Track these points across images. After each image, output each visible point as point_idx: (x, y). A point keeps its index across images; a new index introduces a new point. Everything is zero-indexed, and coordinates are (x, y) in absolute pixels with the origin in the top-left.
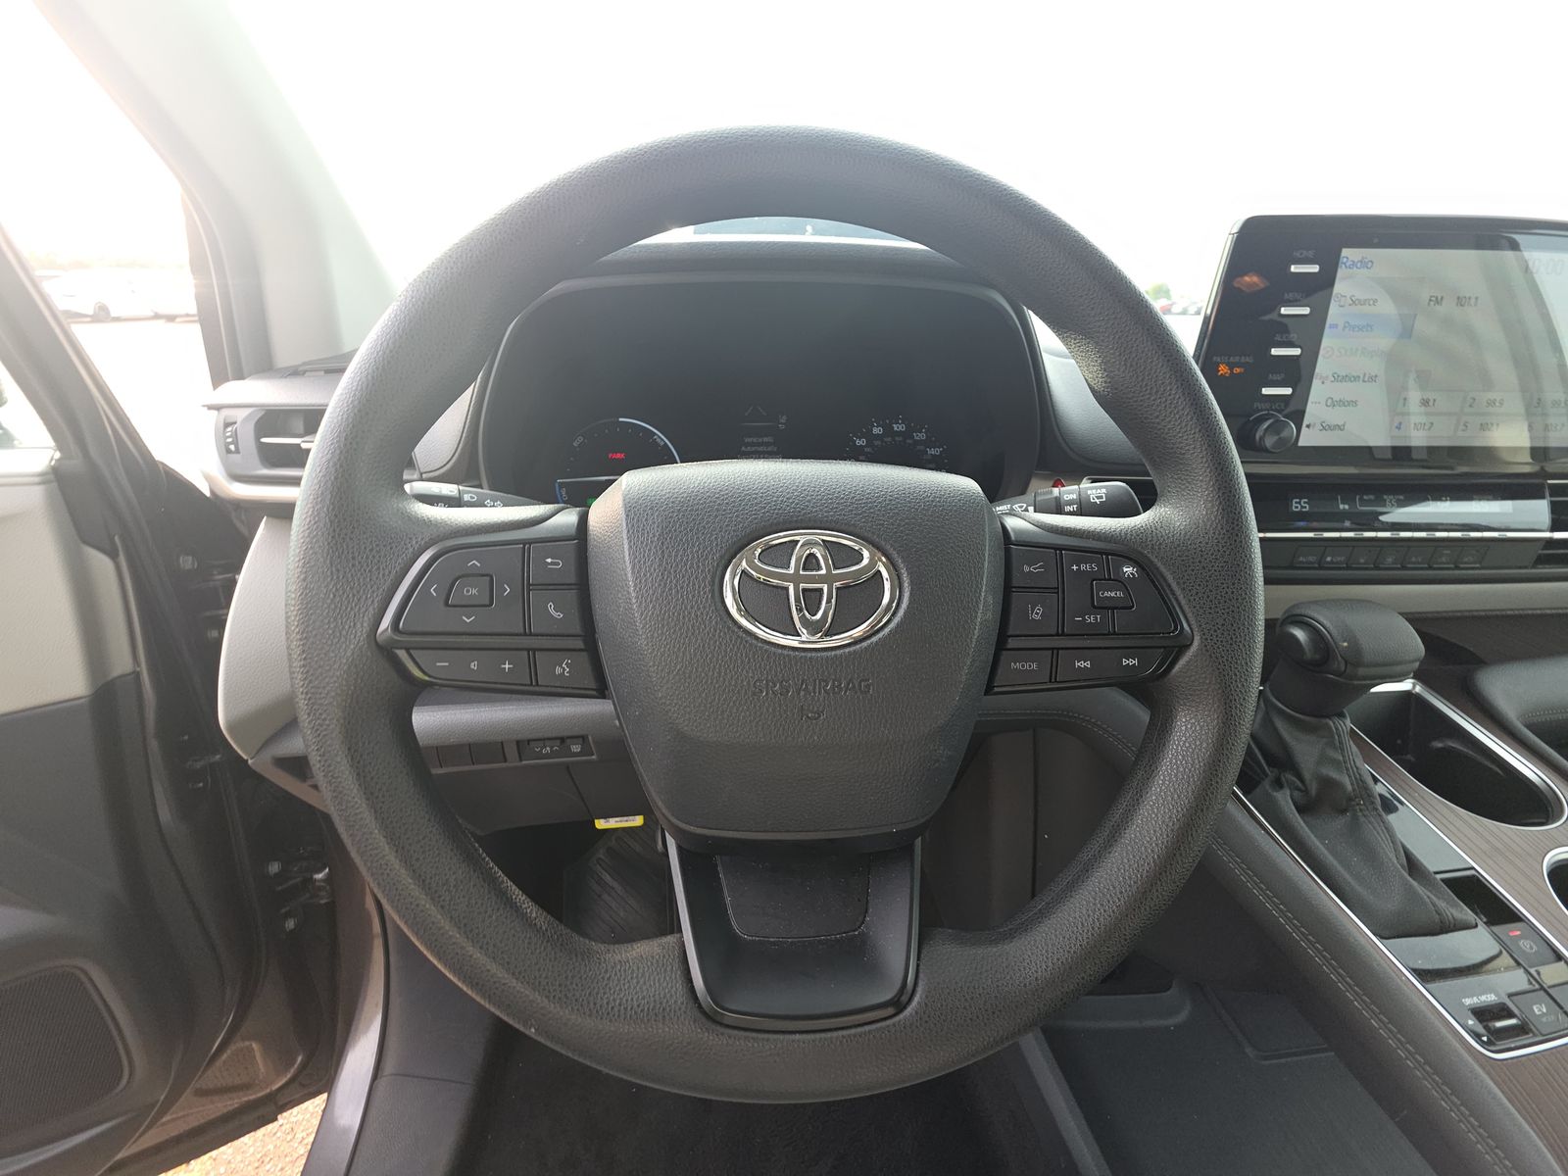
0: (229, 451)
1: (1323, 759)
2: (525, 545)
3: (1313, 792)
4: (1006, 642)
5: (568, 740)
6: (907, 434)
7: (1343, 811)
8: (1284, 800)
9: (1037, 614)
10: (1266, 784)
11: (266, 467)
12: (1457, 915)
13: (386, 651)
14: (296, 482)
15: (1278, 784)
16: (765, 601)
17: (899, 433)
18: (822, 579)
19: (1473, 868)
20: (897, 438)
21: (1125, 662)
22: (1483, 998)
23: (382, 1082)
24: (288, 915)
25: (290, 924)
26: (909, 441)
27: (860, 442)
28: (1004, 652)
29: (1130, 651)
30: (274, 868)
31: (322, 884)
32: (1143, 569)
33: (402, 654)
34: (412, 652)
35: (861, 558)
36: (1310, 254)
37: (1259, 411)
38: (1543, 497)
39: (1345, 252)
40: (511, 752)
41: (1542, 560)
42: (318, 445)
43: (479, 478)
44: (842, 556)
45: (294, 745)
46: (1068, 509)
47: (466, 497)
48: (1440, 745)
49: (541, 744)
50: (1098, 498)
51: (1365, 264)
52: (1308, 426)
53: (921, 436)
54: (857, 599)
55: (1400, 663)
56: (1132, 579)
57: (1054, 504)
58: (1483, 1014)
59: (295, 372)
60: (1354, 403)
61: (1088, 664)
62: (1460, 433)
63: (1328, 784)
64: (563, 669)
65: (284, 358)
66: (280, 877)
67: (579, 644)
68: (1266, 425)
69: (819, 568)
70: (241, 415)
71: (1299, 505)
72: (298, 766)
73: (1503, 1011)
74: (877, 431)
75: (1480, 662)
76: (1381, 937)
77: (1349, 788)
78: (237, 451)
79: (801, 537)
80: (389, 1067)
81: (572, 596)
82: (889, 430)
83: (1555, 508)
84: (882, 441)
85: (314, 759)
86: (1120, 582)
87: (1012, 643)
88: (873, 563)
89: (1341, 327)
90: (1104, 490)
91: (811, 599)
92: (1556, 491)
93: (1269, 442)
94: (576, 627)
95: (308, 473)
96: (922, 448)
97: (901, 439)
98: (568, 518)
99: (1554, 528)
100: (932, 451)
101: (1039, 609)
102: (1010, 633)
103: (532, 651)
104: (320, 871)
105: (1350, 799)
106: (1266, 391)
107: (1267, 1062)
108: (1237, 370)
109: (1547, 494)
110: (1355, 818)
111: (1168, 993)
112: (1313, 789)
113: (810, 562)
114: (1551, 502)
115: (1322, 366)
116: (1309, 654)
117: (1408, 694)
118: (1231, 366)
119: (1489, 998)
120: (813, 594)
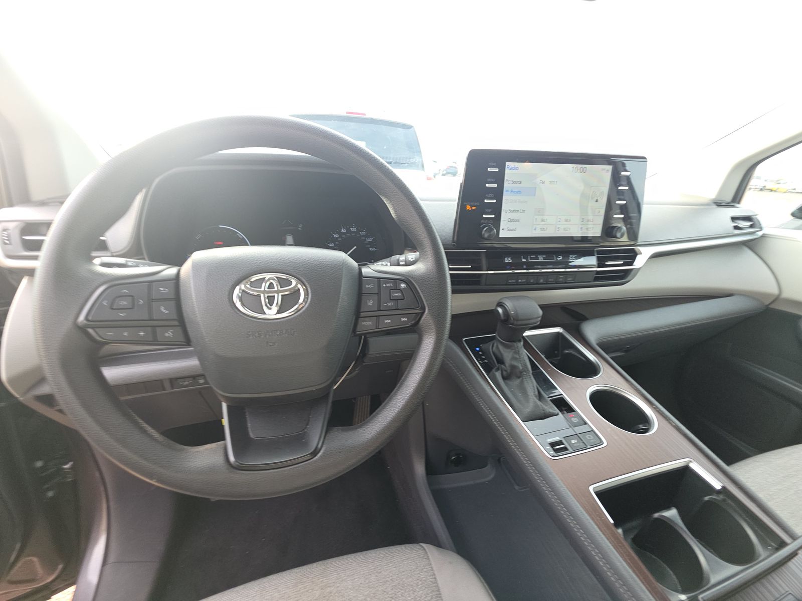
0: (6, 244)
1: (514, 358)
2: (150, 283)
3: (509, 371)
4: (360, 315)
5: (197, 378)
6: (357, 232)
7: (519, 377)
8: (498, 375)
9: (370, 303)
10: (494, 370)
11: (26, 251)
12: (551, 411)
13: (82, 329)
14: (35, 258)
15: (498, 370)
16: (253, 302)
17: (353, 232)
18: (275, 292)
19: (562, 395)
20: (352, 234)
21: (403, 319)
22: (554, 439)
23: (107, 567)
24: (48, 489)
25: (50, 494)
26: (358, 235)
27: (336, 236)
28: (360, 319)
29: (404, 315)
30: (39, 464)
31: (70, 470)
32: (408, 285)
33: (90, 331)
34: (97, 330)
35: (291, 283)
36: (495, 164)
37: (483, 223)
38: (594, 255)
39: (507, 164)
40: (167, 385)
41: (596, 279)
42: (49, 240)
43: (142, 254)
44: (283, 283)
45: (45, 389)
46: (401, 263)
47: (130, 264)
48: (567, 352)
49: (182, 380)
50: (412, 259)
51: (516, 168)
52: (503, 229)
53: (363, 233)
54: (289, 300)
55: (532, 319)
56: (404, 289)
57: (396, 261)
58: (553, 445)
59: (43, 204)
60: (518, 221)
61: (389, 321)
62: (557, 232)
63: (513, 367)
64: (169, 334)
65: (36, 195)
66: (43, 469)
67: (176, 323)
68: (485, 229)
69: (274, 288)
70: (11, 226)
71: (508, 260)
72: (48, 400)
73: (560, 443)
74: (343, 231)
75: (584, 319)
76: (524, 421)
77: (521, 368)
78: (10, 244)
79: (267, 276)
80: (112, 559)
81: (173, 303)
82: (349, 231)
83: (599, 259)
84: (346, 236)
85: (58, 396)
86: (401, 290)
87: (362, 314)
88: (296, 285)
89: (510, 191)
90: (414, 256)
91: (271, 300)
92: (599, 252)
93: (486, 235)
94: (175, 316)
95: (44, 253)
96: (364, 238)
97: (354, 234)
98: (172, 271)
99: (598, 267)
100: (368, 240)
101: (371, 302)
102: (362, 311)
103: (154, 327)
104: (66, 464)
105: (521, 372)
106: (484, 216)
107: (523, 490)
108: (474, 208)
109: (596, 254)
110: (523, 379)
111: (486, 468)
112: (509, 369)
113: (271, 286)
114: (598, 258)
115: (505, 206)
116: (502, 317)
117: (558, 333)
118: (471, 206)
119: (557, 439)
120: (271, 298)
